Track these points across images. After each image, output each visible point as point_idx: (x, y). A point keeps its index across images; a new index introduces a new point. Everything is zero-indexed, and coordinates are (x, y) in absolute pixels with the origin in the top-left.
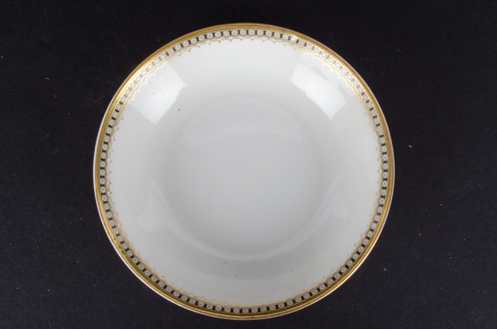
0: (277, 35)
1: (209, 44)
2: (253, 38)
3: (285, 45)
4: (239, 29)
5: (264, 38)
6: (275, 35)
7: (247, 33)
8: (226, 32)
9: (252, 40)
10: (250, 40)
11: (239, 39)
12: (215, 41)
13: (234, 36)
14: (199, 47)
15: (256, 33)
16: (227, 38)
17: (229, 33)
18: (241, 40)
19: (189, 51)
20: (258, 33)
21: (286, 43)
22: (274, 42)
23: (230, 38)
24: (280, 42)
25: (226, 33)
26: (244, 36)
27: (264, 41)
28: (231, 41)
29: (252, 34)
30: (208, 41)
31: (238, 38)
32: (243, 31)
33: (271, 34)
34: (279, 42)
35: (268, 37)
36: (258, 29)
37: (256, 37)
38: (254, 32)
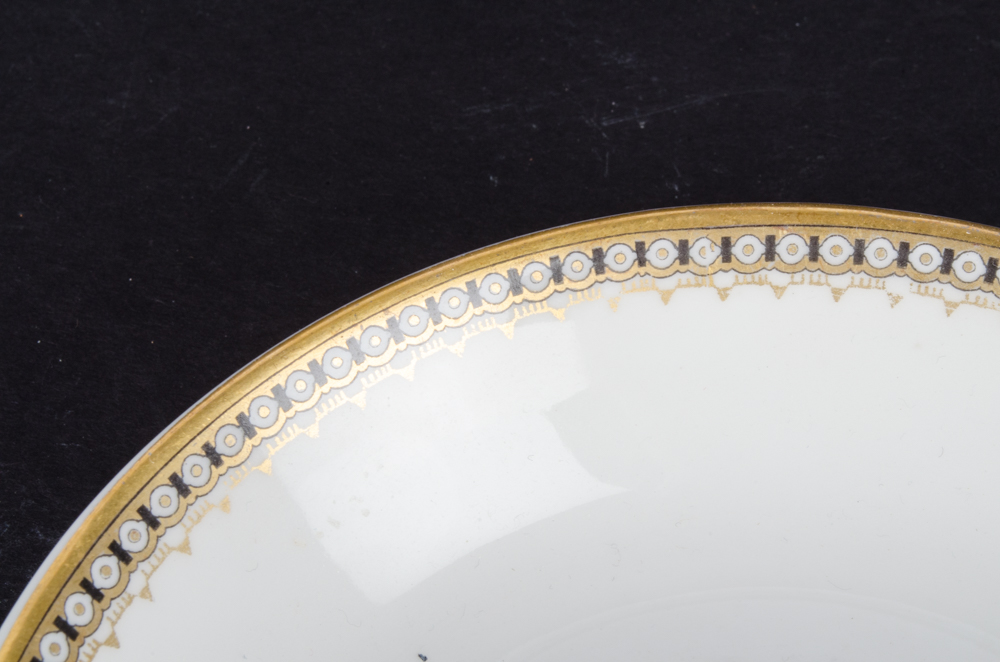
0: (968, 267)
1: (614, 305)
2: (842, 281)
4: (771, 231)
5: (899, 284)
6: (957, 265)
7: (814, 255)
8: (704, 243)
9: (837, 293)
10: (824, 293)
11: (766, 289)
12: (644, 289)
13: (742, 269)
15: (859, 256)
16: (704, 276)
17: (718, 251)
18: (779, 291)
20: (869, 253)
22: (951, 307)
23: (725, 279)
24: (984, 305)
25: (702, 252)
26: (793, 269)
27: (896, 300)
28: (723, 294)
29: (840, 259)
30: (607, 290)
31: (761, 283)
32: (792, 246)
33: (938, 260)
34: (976, 303)
35: (920, 279)
36: (873, 234)
37: (857, 278)
38: (848, 250)
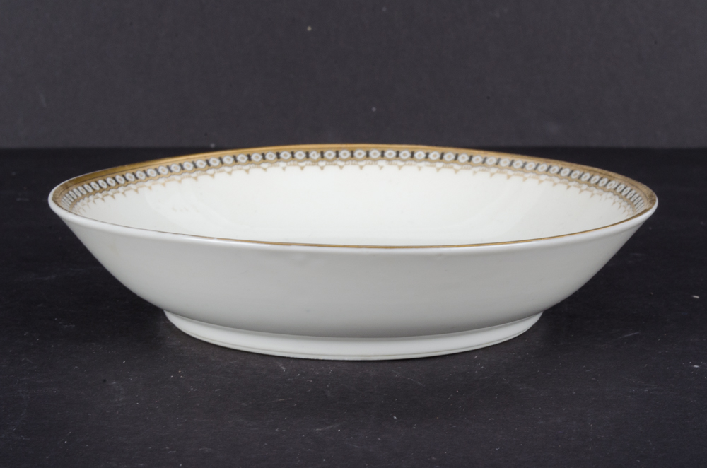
0: (405, 155)
1: (284, 169)
2: (362, 163)
3: (420, 168)
5: (382, 163)
6: (401, 155)
7: (352, 156)
9: (361, 167)
11: (337, 167)
12: (294, 165)
13: (328, 160)
14: (265, 169)
15: (368, 155)
16: (315, 162)
17: (319, 155)
18: (341, 167)
19: (247, 171)
20: (371, 154)
21: (423, 164)
22: (400, 167)
23: (322, 163)
24: (411, 165)
25: (315, 155)
26: (345, 160)
27: (381, 167)
28: (322, 168)
29: (361, 157)
30: (282, 164)
31: (335, 165)
32: (345, 154)
33: (394, 154)
34: (409, 165)
35: (389, 160)
37: (368, 162)
38: (364, 154)
